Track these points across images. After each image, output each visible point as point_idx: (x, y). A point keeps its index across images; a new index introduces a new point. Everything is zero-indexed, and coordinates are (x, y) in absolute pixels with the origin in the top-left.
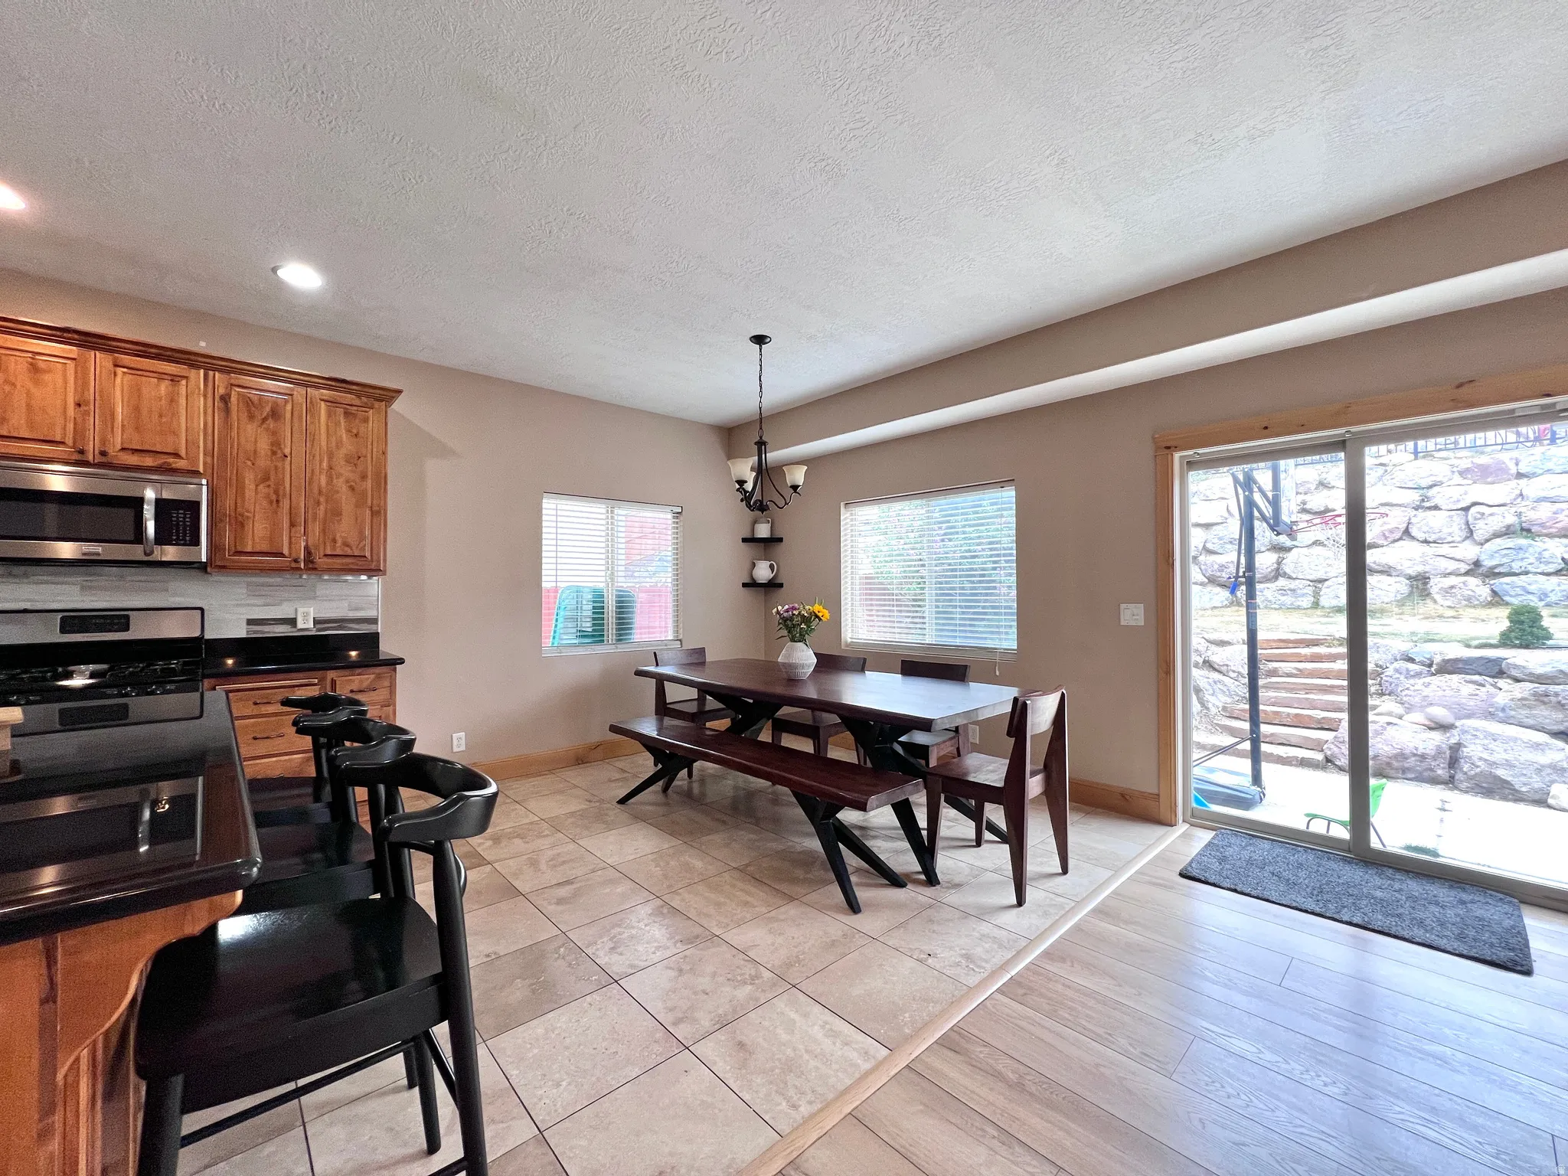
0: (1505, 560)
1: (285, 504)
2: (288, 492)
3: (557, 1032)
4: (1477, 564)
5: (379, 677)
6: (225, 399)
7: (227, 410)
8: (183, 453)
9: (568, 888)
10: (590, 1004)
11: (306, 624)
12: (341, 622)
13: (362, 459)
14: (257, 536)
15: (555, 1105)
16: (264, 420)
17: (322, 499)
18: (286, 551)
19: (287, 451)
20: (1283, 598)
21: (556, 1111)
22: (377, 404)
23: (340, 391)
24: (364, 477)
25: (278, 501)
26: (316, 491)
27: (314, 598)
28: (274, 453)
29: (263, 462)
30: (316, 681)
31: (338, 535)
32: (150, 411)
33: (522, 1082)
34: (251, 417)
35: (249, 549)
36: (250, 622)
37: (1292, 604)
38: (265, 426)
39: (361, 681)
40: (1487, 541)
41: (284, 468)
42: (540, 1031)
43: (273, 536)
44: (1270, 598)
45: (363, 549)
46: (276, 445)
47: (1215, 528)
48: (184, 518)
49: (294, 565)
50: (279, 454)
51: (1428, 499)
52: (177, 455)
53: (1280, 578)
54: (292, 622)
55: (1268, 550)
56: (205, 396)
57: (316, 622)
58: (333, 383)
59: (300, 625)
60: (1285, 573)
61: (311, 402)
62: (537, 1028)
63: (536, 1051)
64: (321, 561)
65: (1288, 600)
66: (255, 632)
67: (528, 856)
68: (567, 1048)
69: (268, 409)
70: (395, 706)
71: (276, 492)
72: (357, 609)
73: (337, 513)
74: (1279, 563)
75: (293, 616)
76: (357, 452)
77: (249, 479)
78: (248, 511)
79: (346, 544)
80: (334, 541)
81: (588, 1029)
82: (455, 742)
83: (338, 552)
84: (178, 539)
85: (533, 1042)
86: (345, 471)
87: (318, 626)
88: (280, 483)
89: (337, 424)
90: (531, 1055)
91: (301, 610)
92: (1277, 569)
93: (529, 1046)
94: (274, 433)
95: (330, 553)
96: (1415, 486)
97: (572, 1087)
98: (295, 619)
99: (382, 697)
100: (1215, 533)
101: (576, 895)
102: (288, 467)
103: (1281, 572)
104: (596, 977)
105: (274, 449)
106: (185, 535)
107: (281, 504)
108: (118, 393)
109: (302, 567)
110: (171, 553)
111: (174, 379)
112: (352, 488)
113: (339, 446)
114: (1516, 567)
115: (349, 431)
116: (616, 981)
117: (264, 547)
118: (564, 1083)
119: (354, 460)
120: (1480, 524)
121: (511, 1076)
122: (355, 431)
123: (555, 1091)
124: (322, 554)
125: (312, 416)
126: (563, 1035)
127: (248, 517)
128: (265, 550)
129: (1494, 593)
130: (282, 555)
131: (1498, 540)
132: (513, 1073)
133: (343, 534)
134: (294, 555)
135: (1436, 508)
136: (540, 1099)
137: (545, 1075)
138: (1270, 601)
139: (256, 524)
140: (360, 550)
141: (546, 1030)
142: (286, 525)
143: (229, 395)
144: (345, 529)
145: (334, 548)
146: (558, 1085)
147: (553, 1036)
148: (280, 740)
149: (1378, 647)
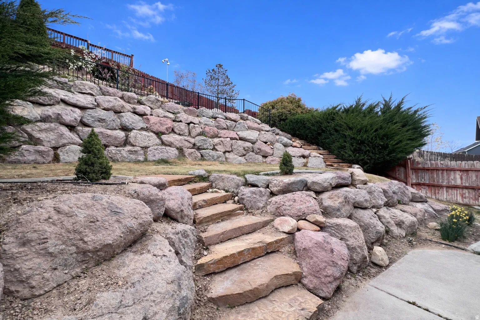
0: (202, 144)
4: (194, 145)
20: (131, 156)
37: (135, 159)
40: (196, 136)
44: (125, 155)
47: (88, 110)
51: (178, 117)
53: (127, 145)
55: (120, 129)
60: (130, 142)
65: (133, 157)
74: (127, 136)
92: (126, 140)
96: (173, 112)
100: (89, 113)
103: (128, 141)
114: (205, 146)
120: (194, 130)
129: (202, 156)
131: (199, 137)
135: (181, 121)
138: (125, 157)
149: (223, 179)
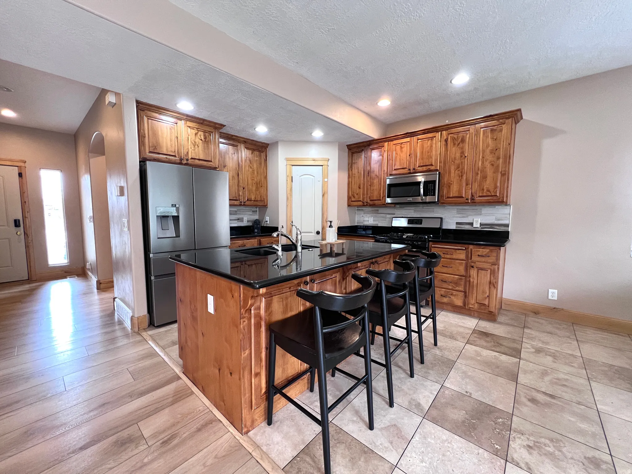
1: (464, 177)
2: (466, 171)
3: (449, 445)
5: (491, 251)
6: (446, 141)
7: (446, 144)
8: (433, 164)
9: (548, 399)
10: (479, 454)
11: (477, 226)
12: (492, 225)
13: (498, 150)
14: (454, 191)
15: (411, 466)
16: (459, 144)
17: (479, 172)
18: (464, 196)
19: (466, 155)
21: (409, 468)
22: (507, 121)
23: (489, 121)
24: (498, 158)
25: (462, 176)
26: (476, 169)
27: (481, 215)
28: (461, 156)
29: (457, 162)
30: (464, 248)
31: (485, 187)
32: (425, 152)
33: (414, 445)
34: (454, 144)
35: (451, 196)
36: (457, 223)
38: (459, 146)
39: (483, 252)
41: (464, 162)
42: (444, 438)
43: (460, 191)
45: (496, 192)
46: (462, 153)
48: (432, 186)
49: (466, 201)
50: (464, 156)
52: (432, 165)
54: (472, 224)
56: (441, 141)
57: (481, 224)
58: (486, 119)
59: (475, 226)
61: (477, 131)
62: (445, 435)
63: (433, 441)
64: (477, 199)
66: (459, 227)
67: (546, 368)
68: (444, 455)
69: (460, 139)
70: (499, 265)
71: (461, 172)
72: (499, 220)
73: (485, 177)
75: (472, 222)
76: (496, 147)
77: (453, 168)
78: (452, 181)
79: (488, 191)
80: (483, 190)
81: (462, 461)
82: (550, 294)
83: (485, 194)
84: (430, 194)
85: (436, 437)
86: (490, 157)
87: (481, 226)
88: (463, 168)
89: (487, 137)
90: (429, 440)
91: (475, 220)
93: (433, 437)
94: (462, 148)
95: (481, 195)
97: (425, 469)
98: (473, 223)
99: (492, 260)
101: (547, 405)
102: (466, 162)
104: (499, 448)
105: (462, 155)
106: (431, 193)
107: (463, 177)
108: (418, 149)
109: (470, 202)
110: (428, 199)
111: (432, 138)
112: (493, 165)
113: (488, 146)
115: (492, 138)
116: (506, 461)
117: (456, 195)
118: (424, 464)
119: (494, 151)
121: (415, 438)
122: (495, 138)
123: (418, 461)
124: (478, 196)
125: (477, 137)
126: (450, 449)
127: (452, 184)
128: (457, 196)
130: (462, 197)
132: (417, 437)
133: (487, 186)
134: (466, 198)
136: (410, 457)
137: (423, 452)
139: (454, 186)
140: (495, 193)
141: (447, 440)
142: (464, 185)
143: (447, 139)
144: (488, 184)
145: (483, 193)
146: (422, 461)
147: (446, 445)
148: (451, 269)
